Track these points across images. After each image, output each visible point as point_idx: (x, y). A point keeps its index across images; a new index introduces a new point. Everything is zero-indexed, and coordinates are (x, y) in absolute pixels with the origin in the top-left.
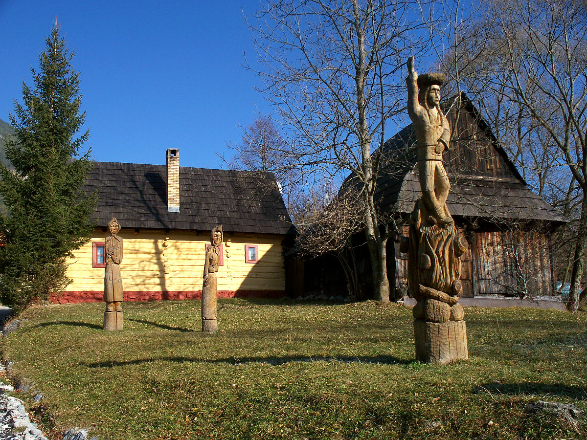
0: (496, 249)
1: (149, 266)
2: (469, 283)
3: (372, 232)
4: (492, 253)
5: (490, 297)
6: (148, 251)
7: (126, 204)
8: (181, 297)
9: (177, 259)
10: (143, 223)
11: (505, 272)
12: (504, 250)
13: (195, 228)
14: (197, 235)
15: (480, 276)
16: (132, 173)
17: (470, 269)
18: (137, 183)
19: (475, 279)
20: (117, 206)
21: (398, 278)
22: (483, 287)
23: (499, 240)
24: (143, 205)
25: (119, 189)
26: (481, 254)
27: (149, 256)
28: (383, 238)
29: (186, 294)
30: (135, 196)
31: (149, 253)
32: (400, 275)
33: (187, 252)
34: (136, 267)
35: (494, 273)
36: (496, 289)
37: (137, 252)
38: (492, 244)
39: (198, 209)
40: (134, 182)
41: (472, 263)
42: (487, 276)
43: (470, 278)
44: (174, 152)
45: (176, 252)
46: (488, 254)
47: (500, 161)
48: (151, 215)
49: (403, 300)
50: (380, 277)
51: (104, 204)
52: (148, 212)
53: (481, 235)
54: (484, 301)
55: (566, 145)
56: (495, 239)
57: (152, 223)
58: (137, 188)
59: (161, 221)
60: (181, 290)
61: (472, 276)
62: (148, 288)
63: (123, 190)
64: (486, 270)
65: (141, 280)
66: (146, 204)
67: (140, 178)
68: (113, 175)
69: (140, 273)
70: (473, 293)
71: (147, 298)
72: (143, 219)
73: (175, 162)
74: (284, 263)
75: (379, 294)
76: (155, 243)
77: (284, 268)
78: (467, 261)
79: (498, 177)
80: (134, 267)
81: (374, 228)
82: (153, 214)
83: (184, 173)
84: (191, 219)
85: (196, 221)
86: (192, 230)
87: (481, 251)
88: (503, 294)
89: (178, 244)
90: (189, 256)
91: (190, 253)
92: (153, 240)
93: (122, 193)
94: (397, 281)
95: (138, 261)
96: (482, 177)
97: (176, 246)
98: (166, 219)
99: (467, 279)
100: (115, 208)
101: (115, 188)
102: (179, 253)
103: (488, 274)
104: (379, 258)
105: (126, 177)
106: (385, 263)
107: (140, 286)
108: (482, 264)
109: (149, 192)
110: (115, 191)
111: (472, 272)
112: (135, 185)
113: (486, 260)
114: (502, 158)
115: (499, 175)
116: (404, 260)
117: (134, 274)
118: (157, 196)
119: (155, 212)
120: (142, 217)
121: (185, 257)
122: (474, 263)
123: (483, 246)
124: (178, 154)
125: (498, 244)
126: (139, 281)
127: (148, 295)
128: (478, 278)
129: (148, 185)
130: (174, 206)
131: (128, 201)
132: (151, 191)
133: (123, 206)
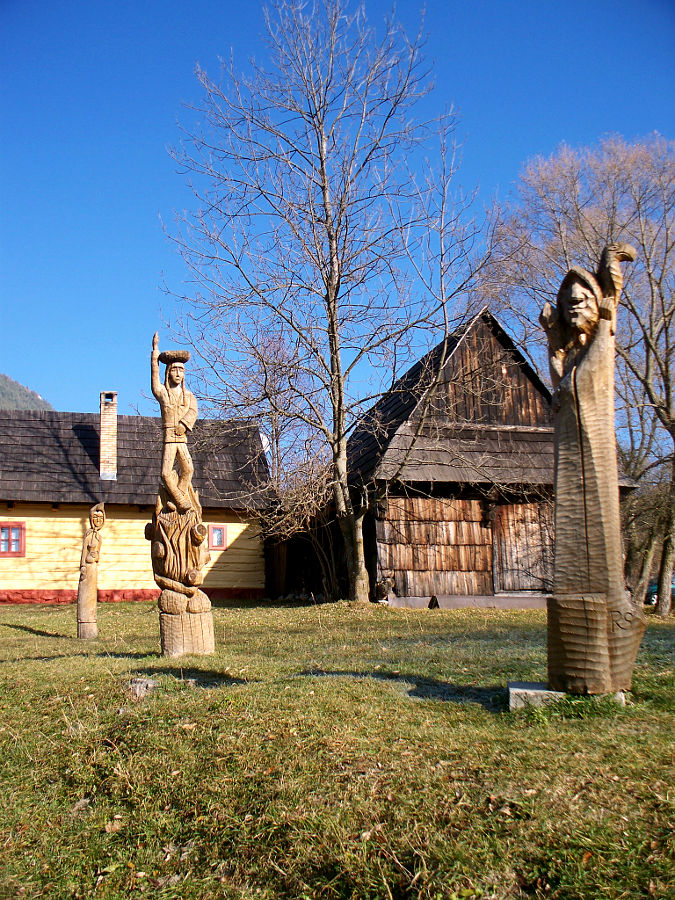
0: (530, 527)
1: (73, 554)
2: (486, 575)
3: (343, 507)
4: (523, 533)
5: (520, 595)
6: (72, 534)
7: (44, 469)
8: (116, 598)
9: (113, 545)
10: (64, 496)
11: (542, 559)
12: (541, 528)
13: (135, 502)
14: (140, 512)
15: (505, 565)
16: (56, 425)
17: (489, 556)
18: (62, 440)
19: (496, 569)
20: (30, 472)
21: (381, 569)
22: (508, 580)
23: (534, 515)
24: (66, 470)
25: (35, 448)
26: (507, 535)
27: (74, 541)
28: (357, 516)
29: (123, 594)
30: (57, 457)
31: (74, 537)
32: (383, 565)
33: (127, 536)
34: (55, 556)
35: (525, 562)
36: (528, 583)
37: (57, 535)
38: (523, 521)
39: (144, 475)
40: (57, 438)
41: (492, 548)
42: (515, 566)
43: (489, 569)
44: (110, 396)
45: (111, 535)
46: (517, 534)
47: (542, 403)
48: (77, 484)
49: (387, 600)
50: (356, 569)
51: (12, 469)
52: (73, 480)
53: (507, 509)
54: (508, 601)
55: (647, 377)
56: (529, 514)
57: (76, 496)
58: (61, 446)
59: (89, 493)
60: (117, 588)
61: (492, 566)
62: (71, 586)
63: (41, 449)
64: (514, 557)
65: (62, 574)
66: (72, 469)
67: (66, 432)
68: (29, 429)
69: (62, 566)
70: (493, 589)
71: (69, 598)
72: (64, 490)
73: (111, 411)
74: (264, 550)
75: (354, 592)
76: (83, 522)
77: (263, 556)
78: (485, 545)
79: (538, 427)
80: (52, 556)
81: (346, 503)
82: (80, 482)
83: (123, 425)
84: (132, 489)
85: (139, 491)
86: (131, 505)
87: (507, 531)
88: (539, 590)
89: (113, 524)
90: (130, 542)
91: (130, 536)
92: (79, 519)
93: (40, 454)
94: (379, 573)
95: (59, 548)
96: (513, 427)
97: (111, 527)
98: (96, 489)
99: (485, 570)
100: (28, 475)
101: (30, 447)
102: (116, 536)
103: (517, 562)
104: (354, 544)
105: (46, 431)
106: (361, 549)
107: (60, 583)
108: (508, 549)
109: (78, 452)
110: (30, 451)
111: (492, 560)
112: (59, 442)
113: (514, 543)
114: (545, 399)
115: (540, 422)
116: (390, 544)
117: (53, 566)
118: (88, 458)
119: (82, 480)
120: (62, 487)
121: (123, 542)
122: (496, 548)
123: (510, 523)
124: (115, 398)
125: (533, 521)
126: (59, 575)
127: (70, 595)
128: (501, 568)
129: (77, 442)
130: (108, 471)
131: (46, 465)
132: (80, 451)
133: (39, 472)
